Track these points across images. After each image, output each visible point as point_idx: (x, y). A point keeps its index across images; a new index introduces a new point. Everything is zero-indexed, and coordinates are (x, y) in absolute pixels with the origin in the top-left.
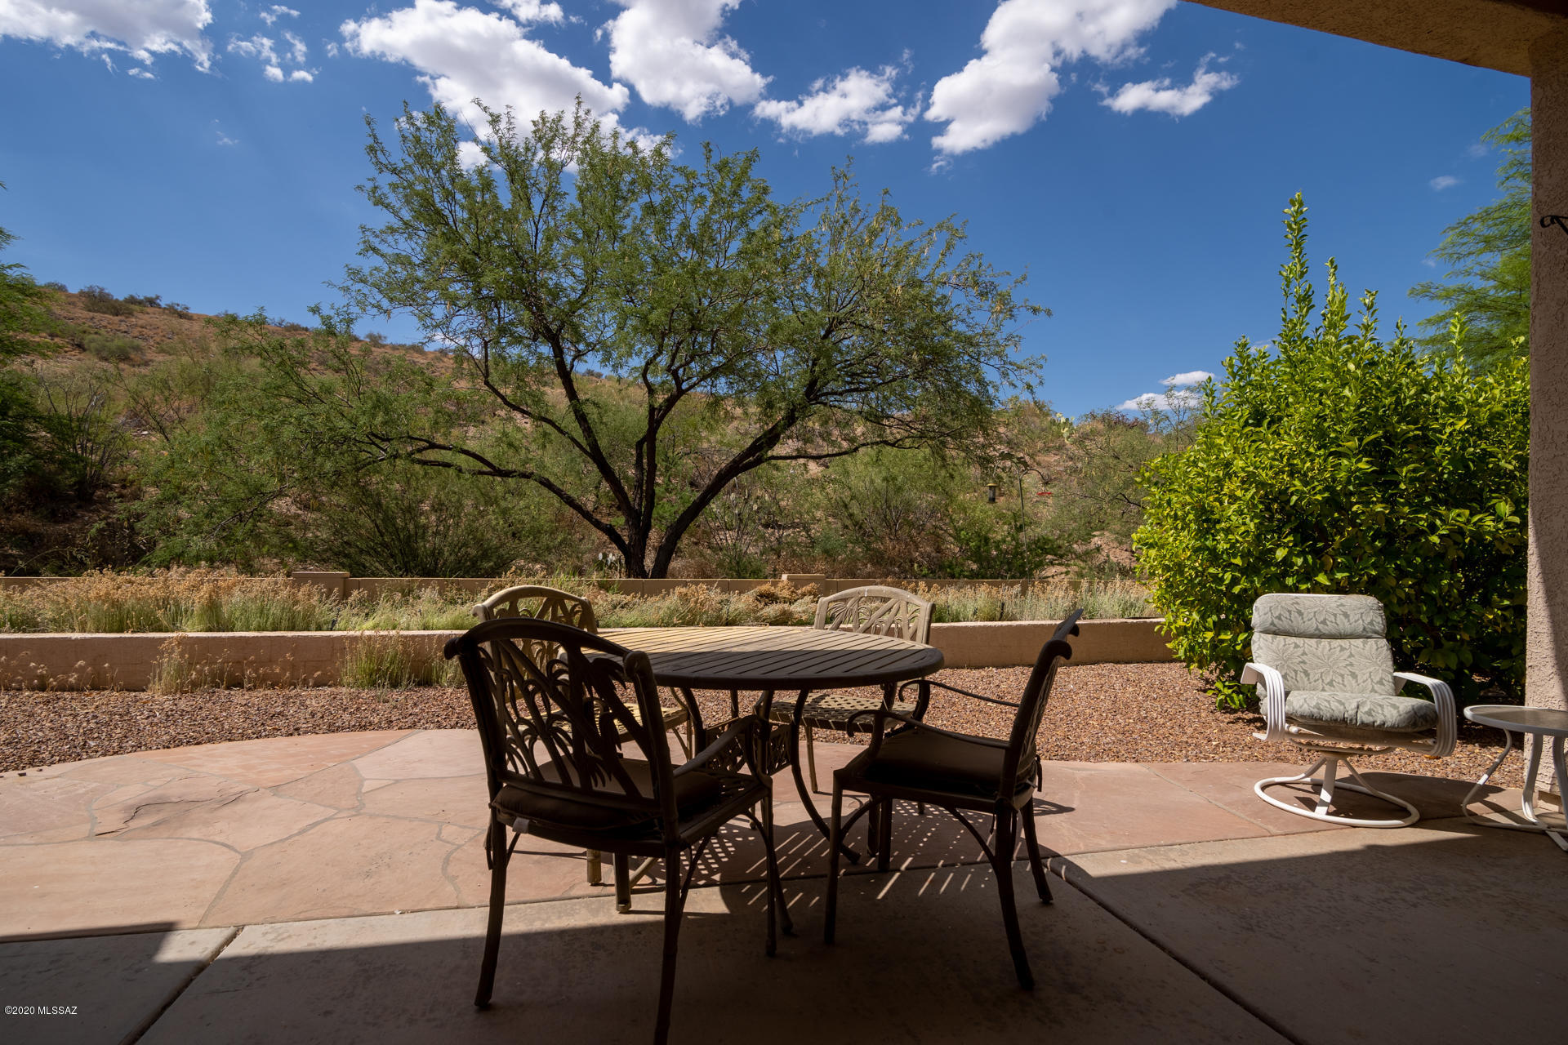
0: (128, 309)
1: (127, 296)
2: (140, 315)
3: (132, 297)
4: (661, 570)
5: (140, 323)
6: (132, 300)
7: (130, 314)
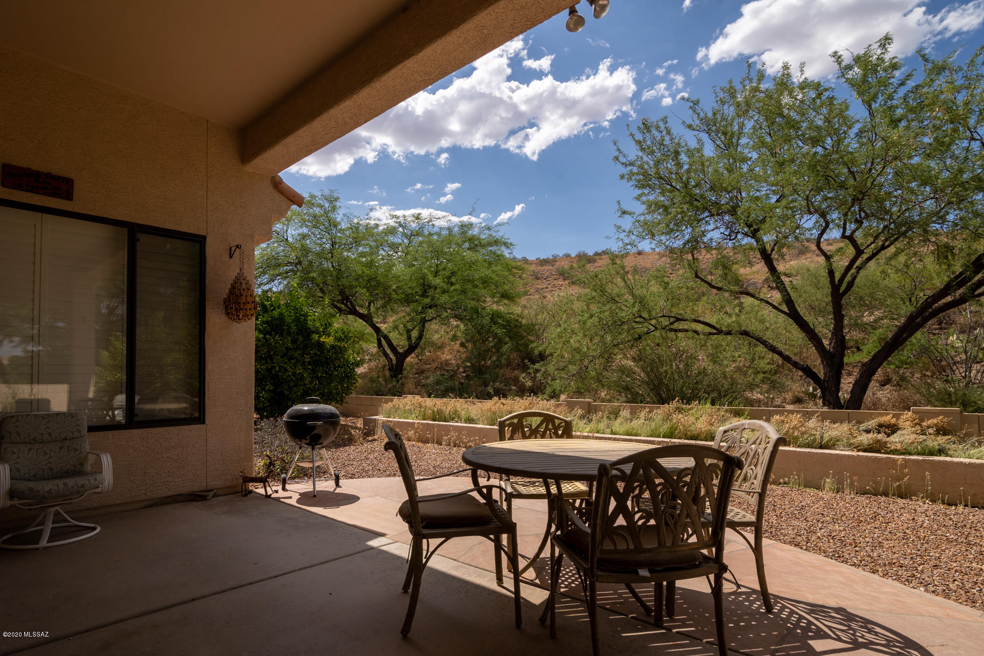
0: (594, 259)
1: (594, 252)
2: (600, 261)
3: (596, 252)
4: (856, 401)
5: (599, 264)
6: (596, 254)
7: (595, 261)
